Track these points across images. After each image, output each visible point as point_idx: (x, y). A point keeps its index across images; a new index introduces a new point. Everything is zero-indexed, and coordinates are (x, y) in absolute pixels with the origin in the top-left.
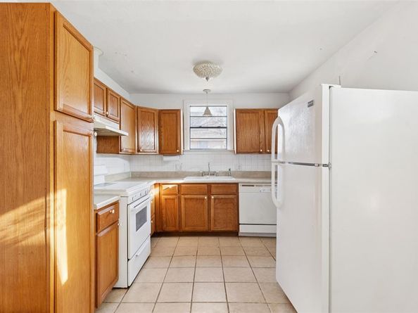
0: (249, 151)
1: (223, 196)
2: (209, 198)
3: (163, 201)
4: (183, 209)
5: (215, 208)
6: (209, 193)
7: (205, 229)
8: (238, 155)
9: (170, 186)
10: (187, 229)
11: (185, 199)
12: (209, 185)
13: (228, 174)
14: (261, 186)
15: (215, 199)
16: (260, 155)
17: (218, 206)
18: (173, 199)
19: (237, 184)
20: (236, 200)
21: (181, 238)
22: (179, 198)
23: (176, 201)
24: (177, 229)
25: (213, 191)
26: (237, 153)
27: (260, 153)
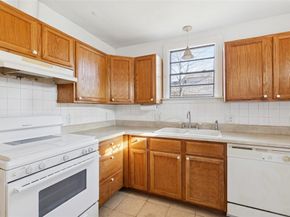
0: (245, 97)
1: (202, 159)
2: (183, 159)
3: (132, 155)
4: (152, 167)
5: (192, 173)
6: (183, 152)
7: (179, 196)
8: (228, 104)
9: (139, 140)
10: (156, 191)
11: (155, 156)
12: (184, 142)
13: (215, 127)
14: (266, 150)
15: (191, 161)
16: (261, 104)
17: (196, 170)
18: (142, 154)
19: (224, 145)
20: (222, 167)
21: (150, 200)
22: (148, 154)
23: (145, 157)
24: (146, 189)
25: (189, 150)
26: (227, 100)
27: (263, 99)
